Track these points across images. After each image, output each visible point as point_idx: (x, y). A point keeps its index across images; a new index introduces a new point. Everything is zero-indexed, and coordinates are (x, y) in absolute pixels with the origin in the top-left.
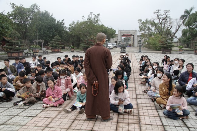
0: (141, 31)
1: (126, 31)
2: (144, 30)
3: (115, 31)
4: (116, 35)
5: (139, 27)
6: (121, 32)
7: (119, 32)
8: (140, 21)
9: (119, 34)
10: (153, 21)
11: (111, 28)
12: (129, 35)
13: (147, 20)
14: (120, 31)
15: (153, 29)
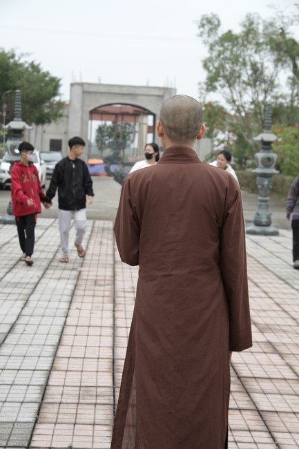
0: (211, 85)
1: (111, 90)
2: (231, 80)
3: (54, 85)
4: (61, 105)
5: (206, 66)
6: (85, 90)
7: (78, 90)
8: (210, 23)
9: (77, 105)
10: (283, 33)
11: (32, 65)
12: (130, 110)
13: (252, 23)
14: (82, 85)
15: (284, 76)
